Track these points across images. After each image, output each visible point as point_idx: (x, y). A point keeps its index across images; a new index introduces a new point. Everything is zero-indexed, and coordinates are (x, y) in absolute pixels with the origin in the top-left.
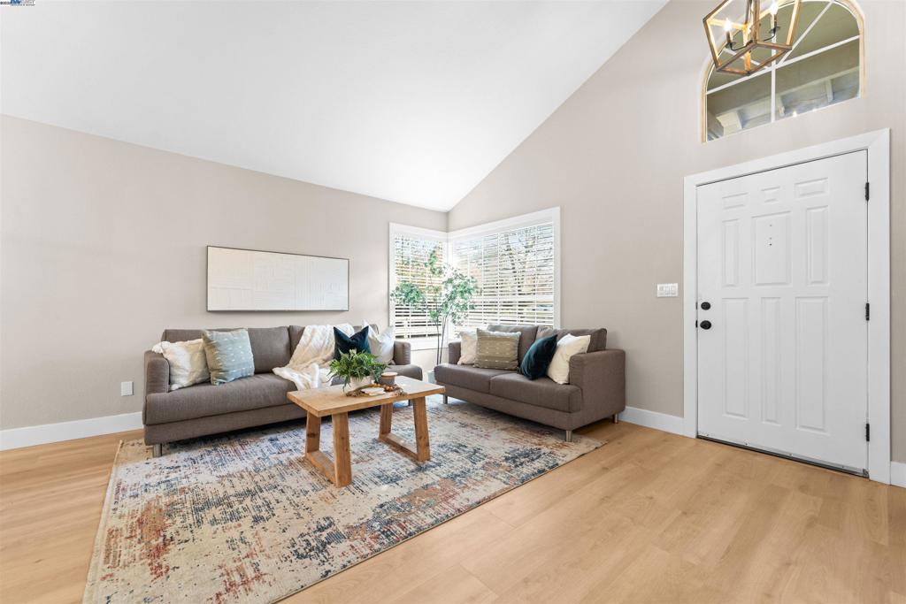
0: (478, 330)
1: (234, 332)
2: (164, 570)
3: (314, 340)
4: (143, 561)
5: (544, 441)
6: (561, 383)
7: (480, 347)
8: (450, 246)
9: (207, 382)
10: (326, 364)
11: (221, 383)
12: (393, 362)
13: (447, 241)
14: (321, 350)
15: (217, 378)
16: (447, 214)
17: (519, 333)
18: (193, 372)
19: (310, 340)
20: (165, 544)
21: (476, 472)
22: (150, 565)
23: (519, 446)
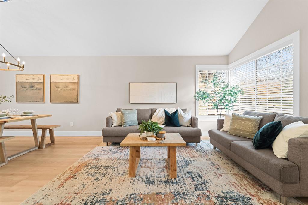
0: (233, 114)
1: (131, 110)
3: (159, 114)
5: (260, 194)
6: (279, 157)
7: (233, 123)
8: (229, 72)
9: (121, 126)
10: (162, 123)
11: (124, 126)
12: (190, 125)
13: (228, 69)
14: (161, 118)
15: (123, 124)
16: (228, 56)
17: (261, 117)
18: (118, 122)
19: (158, 114)
21: (191, 197)
23: (236, 191)
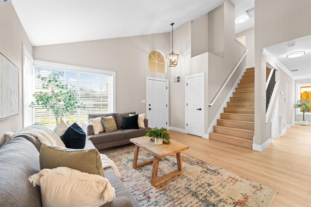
2: (245, 196)
4: (247, 204)
13: (33, 65)
16: (33, 47)
20: (237, 203)
22: (247, 201)
